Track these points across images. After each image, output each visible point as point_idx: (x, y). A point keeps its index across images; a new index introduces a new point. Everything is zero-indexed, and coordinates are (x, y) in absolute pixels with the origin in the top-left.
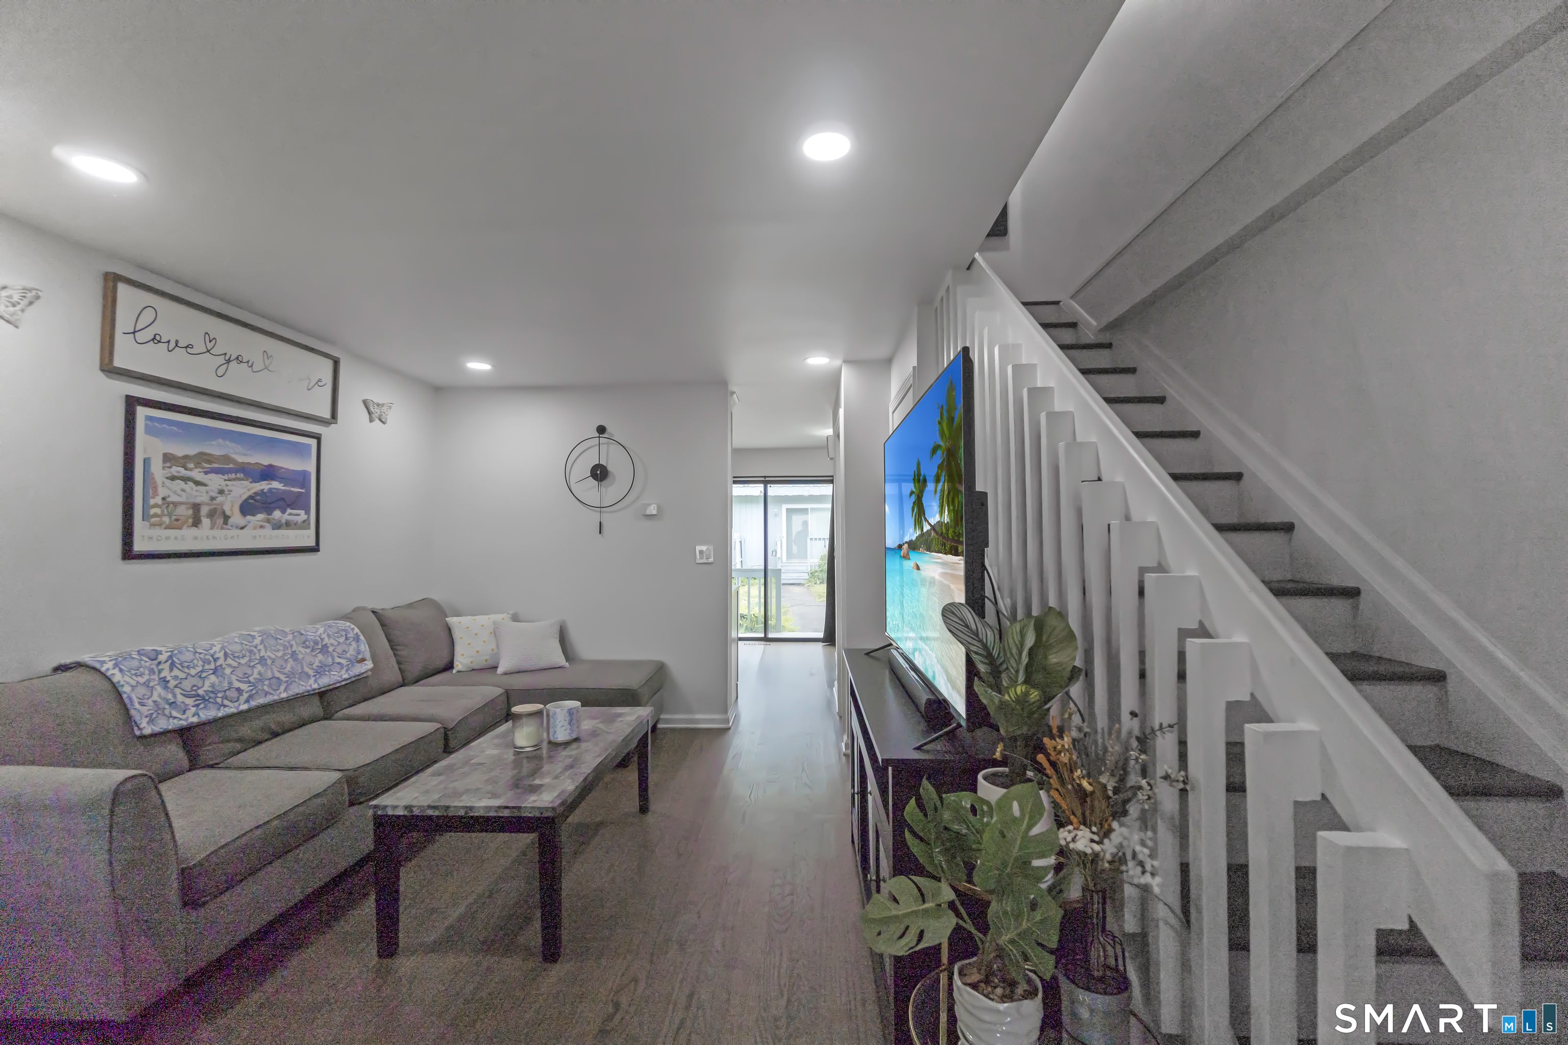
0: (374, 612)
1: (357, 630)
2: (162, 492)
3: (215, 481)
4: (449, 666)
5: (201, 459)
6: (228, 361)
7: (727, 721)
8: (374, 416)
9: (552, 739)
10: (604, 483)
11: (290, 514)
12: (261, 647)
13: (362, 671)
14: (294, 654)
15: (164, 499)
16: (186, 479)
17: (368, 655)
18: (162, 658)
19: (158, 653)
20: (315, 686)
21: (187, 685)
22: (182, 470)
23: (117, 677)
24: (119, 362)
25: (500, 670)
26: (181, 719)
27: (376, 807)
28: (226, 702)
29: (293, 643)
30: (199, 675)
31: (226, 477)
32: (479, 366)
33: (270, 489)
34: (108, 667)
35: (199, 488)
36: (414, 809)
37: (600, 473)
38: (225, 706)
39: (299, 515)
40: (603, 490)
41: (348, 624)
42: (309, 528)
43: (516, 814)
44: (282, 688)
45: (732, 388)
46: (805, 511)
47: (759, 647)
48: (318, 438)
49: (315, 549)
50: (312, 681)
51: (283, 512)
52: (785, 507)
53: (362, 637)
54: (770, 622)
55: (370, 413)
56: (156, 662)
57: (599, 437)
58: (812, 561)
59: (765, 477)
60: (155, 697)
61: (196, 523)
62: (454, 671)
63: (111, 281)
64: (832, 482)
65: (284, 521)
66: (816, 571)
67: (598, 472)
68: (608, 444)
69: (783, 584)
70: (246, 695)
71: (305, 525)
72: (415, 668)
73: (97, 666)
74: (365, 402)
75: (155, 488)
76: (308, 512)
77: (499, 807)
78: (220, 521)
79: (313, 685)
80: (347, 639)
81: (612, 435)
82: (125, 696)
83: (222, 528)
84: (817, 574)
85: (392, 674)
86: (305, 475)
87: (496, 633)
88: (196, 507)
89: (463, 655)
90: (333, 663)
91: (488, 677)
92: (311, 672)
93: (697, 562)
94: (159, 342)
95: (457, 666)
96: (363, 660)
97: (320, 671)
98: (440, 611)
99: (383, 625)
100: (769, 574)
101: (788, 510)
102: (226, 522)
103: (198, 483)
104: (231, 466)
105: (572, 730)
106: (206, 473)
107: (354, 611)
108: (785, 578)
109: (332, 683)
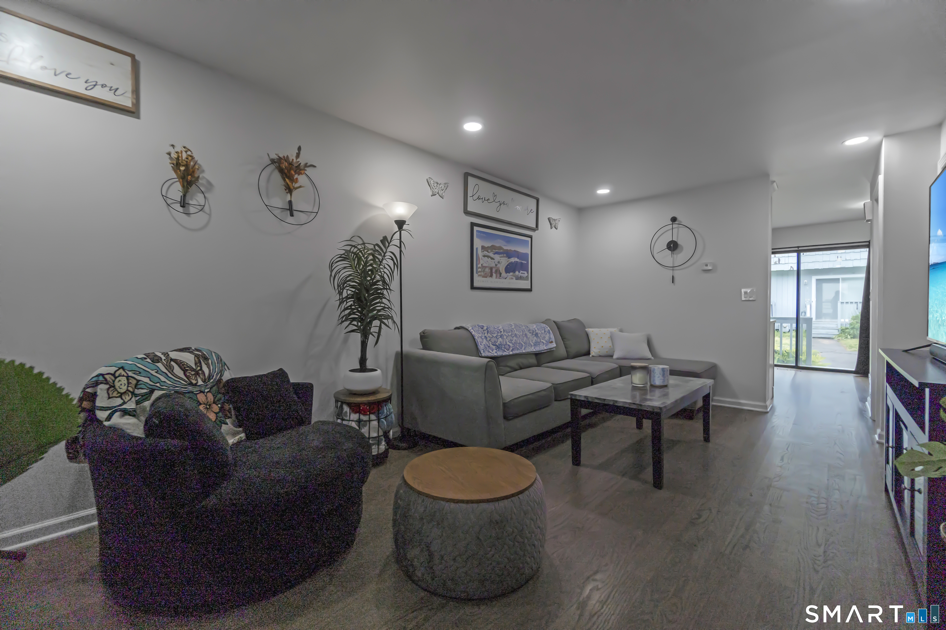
0: (554, 322)
1: (549, 328)
2: (481, 262)
3: (497, 257)
4: (588, 353)
5: (493, 247)
6: (501, 204)
7: (766, 407)
8: (553, 225)
9: (652, 383)
10: (675, 252)
11: (522, 273)
12: (515, 330)
13: (552, 347)
14: (526, 335)
15: (482, 265)
16: (488, 257)
17: (554, 340)
18: (485, 328)
19: (483, 326)
20: (534, 350)
21: (493, 340)
22: (487, 252)
23: (473, 333)
24: (470, 209)
25: (615, 357)
26: (492, 353)
27: (572, 395)
28: (505, 350)
29: (525, 330)
30: (496, 337)
31: (500, 256)
32: (603, 191)
33: (515, 261)
34: (470, 329)
35: (492, 260)
36: (589, 398)
37: (673, 246)
38: (505, 351)
39: (524, 274)
40: (675, 256)
41: (545, 325)
42: (528, 280)
43: (640, 408)
44: (523, 348)
45: (772, 178)
46: (837, 280)
47: (792, 372)
48: (531, 237)
49: (530, 290)
50: (533, 347)
51: (519, 272)
52: (814, 279)
53: (551, 332)
54: (800, 357)
55: (551, 224)
56: (483, 330)
57: (672, 224)
58: (842, 320)
59: (798, 247)
60: (484, 343)
61: (491, 276)
62: (591, 356)
63: (467, 175)
64: (868, 246)
65: (519, 276)
66: (847, 329)
67: (672, 245)
68: (678, 228)
69: (814, 338)
70: (511, 348)
71: (526, 278)
72: (573, 351)
73: (467, 328)
74: (549, 219)
75: (479, 262)
76: (528, 273)
77: (630, 403)
78: (498, 275)
79: (533, 349)
80: (545, 331)
81: (681, 222)
82: (476, 340)
83: (499, 278)
84: (847, 330)
85: (562, 352)
86: (527, 254)
87: (612, 338)
88: (491, 269)
89: (595, 348)
90: (540, 342)
91: (609, 359)
92: (532, 344)
93: (743, 300)
94: (480, 199)
95: (592, 353)
96: (552, 342)
97: (537, 343)
98: (582, 325)
99: (558, 328)
100: (801, 322)
101: (817, 280)
102: (500, 276)
103: (492, 259)
104: (502, 251)
105: (664, 382)
106: (494, 254)
107: (546, 320)
108: (815, 332)
109: (540, 350)
